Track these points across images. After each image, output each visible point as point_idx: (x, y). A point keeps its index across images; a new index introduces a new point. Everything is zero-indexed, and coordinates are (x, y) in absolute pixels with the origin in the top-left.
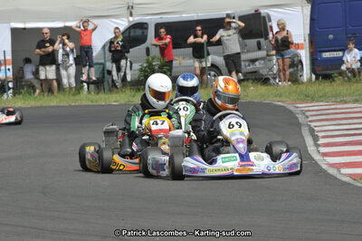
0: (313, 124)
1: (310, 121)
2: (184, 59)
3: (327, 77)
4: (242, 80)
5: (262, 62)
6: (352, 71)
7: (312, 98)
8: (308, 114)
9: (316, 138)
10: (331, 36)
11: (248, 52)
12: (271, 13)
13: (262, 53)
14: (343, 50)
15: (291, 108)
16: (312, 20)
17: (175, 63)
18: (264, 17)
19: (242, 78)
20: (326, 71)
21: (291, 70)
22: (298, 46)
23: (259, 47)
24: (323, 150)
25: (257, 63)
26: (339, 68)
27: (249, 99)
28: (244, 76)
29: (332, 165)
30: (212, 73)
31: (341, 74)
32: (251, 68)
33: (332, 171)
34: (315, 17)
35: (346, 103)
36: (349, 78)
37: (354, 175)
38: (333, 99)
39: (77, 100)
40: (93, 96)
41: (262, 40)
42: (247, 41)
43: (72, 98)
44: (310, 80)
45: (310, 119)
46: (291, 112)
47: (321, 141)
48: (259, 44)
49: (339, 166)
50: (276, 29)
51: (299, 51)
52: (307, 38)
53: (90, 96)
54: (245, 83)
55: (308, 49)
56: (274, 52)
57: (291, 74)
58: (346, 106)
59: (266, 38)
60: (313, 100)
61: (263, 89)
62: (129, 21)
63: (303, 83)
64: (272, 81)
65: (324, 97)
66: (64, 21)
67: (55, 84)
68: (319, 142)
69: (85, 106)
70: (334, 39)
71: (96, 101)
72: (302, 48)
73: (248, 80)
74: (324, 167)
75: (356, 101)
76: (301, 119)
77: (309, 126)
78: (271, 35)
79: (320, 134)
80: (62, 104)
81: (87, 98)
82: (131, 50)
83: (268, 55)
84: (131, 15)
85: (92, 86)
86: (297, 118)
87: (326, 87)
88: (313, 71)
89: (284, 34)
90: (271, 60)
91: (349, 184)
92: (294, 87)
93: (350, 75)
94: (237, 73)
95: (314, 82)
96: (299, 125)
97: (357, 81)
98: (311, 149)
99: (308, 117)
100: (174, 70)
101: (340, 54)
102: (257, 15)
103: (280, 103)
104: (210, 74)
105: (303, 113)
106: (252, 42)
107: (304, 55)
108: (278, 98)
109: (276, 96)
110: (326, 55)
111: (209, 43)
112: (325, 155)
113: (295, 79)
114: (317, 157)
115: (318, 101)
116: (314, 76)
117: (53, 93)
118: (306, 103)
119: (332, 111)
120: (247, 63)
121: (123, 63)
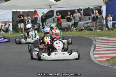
2: (65, 22)
4: (84, 29)
5: (90, 24)
9: (95, 48)
10: (113, 16)
11: (86, 20)
13: (91, 21)
15: (92, 39)
17: (62, 24)
25: (88, 24)
27: (81, 36)
28: (84, 28)
29: (94, 57)
32: (86, 25)
33: (94, 59)
34: (108, 10)
35: (110, 37)
41: (90, 17)
42: (86, 17)
46: (92, 40)
47: (96, 50)
48: (89, 18)
49: (96, 58)
73: (85, 29)
74: (92, 58)
76: (94, 42)
77: (95, 45)
82: (48, 19)
91: (97, 63)
96: (92, 44)
98: (91, 52)
99: (96, 42)
100: (62, 26)
103: (90, 37)
105: (95, 40)
114: (91, 54)
118: (98, 37)
119: (105, 40)
120: (85, 24)
121: (44, 23)
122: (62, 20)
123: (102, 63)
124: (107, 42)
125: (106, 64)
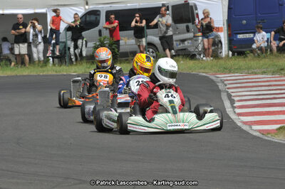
0: (230, 91)
1: (228, 88)
2: (128, 39)
3: (241, 54)
4: (175, 56)
5: (190, 41)
6: (260, 49)
7: (229, 70)
8: (226, 82)
9: (232, 102)
11: (179, 33)
12: (197, 3)
13: (190, 35)
14: (254, 33)
15: (212, 77)
16: (229, 9)
17: (122, 42)
18: (192, 7)
19: (174, 54)
20: (240, 49)
21: (213, 48)
22: (219, 29)
23: (188, 30)
24: (238, 111)
25: (186, 43)
26: (251, 47)
28: (176, 51)
29: (245, 123)
30: (151, 50)
31: (252, 51)
32: (181, 46)
33: (245, 128)
34: (232, 6)
35: (256, 74)
36: (258, 55)
37: (263, 130)
38: (246, 71)
39: (44, 71)
40: (57, 68)
41: (190, 25)
42: (178, 25)
43: (40, 69)
44: (228, 56)
45: (228, 86)
46: (212, 81)
47: (237, 104)
48: (187, 27)
49: (250, 124)
50: (201, 16)
51: (219, 33)
52: (225, 23)
53: (54, 68)
54: (177, 58)
55: (226, 32)
56: (200, 34)
57: (213, 51)
58: (256, 76)
59: (194, 23)
60: (230, 72)
61: (191, 63)
62: (86, 9)
63: (222, 58)
64: (198, 56)
65: (239, 70)
66: (35, 9)
67: (27, 58)
68: (235, 105)
69: (51, 75)
70: (247, 24)
71: (60, 72)
72: (222, 31)
73: (179, 55)
74: (239, 124)
75: (264, 73)
76: (221, 86)
77: (227, 92)
78: (197, 21)
79: (236, 99)
80: (32, 74)
81: (52, 69)
83: (194, 37)
84: (87, 4)
85: (56, 60)
86: (218, 86)
87: (241, 62)
88: (230, 49)
89: (208, 20)
90: (197, 40)
91: (259, 137)
92: (215, 61)
93: (259, 52)
94: (170, 50)
95: (231, 58)
96: (219, 91)
97: (265, 57)
98: (229, 110)
99: (226, 85)
101: (252, 35)
102: (186, 5)
103: (204, 74)
104: (149, 51)
105: (223, 81)
106: (182, 26)
107: (223, 36)
108: (202, 70)
109: (201, 69)
110: (240, 36)
111: (148, 27)
112: (239, 114)
113: (216, 55)
114: (233, 116)
115: (234, 73)
116: (230, 53)
117: (25, 65)
118: (225, 74)
119: (245, 81)
120: (178, 43)
121: (80, 42)
122: (121, 33)
123: (269, 136)
124: (254, 84)
125: (281, 138)
